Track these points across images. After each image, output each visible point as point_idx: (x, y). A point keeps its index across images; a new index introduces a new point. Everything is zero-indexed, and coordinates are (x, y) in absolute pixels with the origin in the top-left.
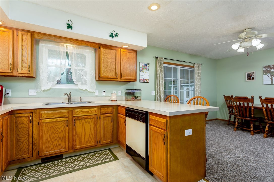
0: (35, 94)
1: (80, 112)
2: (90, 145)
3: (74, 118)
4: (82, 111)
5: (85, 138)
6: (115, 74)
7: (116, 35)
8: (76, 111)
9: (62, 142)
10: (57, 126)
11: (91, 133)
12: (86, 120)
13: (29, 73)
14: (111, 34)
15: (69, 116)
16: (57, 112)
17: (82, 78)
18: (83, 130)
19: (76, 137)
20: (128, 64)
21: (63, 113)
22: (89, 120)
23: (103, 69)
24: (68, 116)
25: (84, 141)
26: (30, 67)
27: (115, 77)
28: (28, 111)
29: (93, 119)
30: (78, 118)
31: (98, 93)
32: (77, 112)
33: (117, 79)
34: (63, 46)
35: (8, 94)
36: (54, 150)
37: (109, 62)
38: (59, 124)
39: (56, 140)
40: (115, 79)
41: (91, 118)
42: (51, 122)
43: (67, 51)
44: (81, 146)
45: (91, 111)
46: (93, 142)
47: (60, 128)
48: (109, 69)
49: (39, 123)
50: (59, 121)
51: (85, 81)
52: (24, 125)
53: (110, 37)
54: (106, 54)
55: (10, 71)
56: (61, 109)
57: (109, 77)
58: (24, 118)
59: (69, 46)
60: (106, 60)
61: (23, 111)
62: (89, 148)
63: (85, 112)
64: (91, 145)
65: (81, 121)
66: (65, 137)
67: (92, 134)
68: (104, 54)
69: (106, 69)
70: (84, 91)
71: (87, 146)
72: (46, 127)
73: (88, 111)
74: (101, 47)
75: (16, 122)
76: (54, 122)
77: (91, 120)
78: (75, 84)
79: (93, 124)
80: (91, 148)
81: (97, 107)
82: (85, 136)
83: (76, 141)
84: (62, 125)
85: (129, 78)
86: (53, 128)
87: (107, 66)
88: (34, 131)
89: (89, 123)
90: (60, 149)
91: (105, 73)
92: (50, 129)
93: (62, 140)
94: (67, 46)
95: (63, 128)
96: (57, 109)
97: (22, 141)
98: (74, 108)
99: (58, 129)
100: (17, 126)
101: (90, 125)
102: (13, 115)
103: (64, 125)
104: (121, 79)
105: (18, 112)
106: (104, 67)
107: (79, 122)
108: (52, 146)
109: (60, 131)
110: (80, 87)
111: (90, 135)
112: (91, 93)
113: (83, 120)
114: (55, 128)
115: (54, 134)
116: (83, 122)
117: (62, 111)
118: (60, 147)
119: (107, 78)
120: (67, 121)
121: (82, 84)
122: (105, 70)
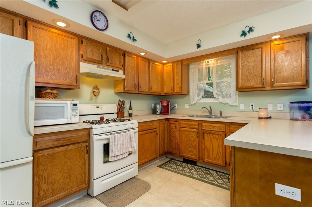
0: (189, 107)
1: (208, 126)
2: (217, 163)
3: (203, 131)
4: (210, 126)
5: (212, 153)
6: (261, 81)
7: (251, 30)
8: (204, 124)
9: (194, 150)
10: (190, 135)
11: (219, 150)
12: (214, 135)
13: (180, 91)
14: (242, 33)
15: (200, 128)
16: (190, 123)
17: (222, 91)
18: (211, 145)
19: (205, 150)
20: (288, 61)
21: (195, 125)
22: (217, 136)
23: (242, 77)
24: (198, 128)
25: (212, 156)
26: (181, 87)
27: (261, 85)
28: (175, 120)
29: (221, 136)
30: (206, 132)
31: (243, 107)
32: (205, 126)
33: (265, 87)
34: (205, 62)
35: (175, 107)
36: (189, 155)
37: (251, 67)
38: (192, 134)
39: (190, 146)
40: (260, 88)
41: (219, 134)
42: (187, 131)
43: (208, 66)
44: (209, 160)
45: (218, 127)
46: (222, 161)
47: (193, 137)
48: (251, 75)
49: (180, 130)
50: (192, 131)
51: (225, 94)
52: (173, 130)
53: (241, 37)
54: (247, 58)
55: (172, 92)
56: (193, 121)
57: (251, 87)
58: (173, 124)
59: (210, 61)
60: (246, 65)
61: (173, 120)
62: (217, 166)
63: (213, 127)
64: (219, 164)
65: (209, 135)
66: (195, 146)
67: (220, 152)
68: (243, 59)
69: (247, 77)
70: (225, 104)
71: (215, 162)
72: (184, 134)
73: (215, 127)
74: (239, 51)
75: (170, 126)
76: (188, 131)
77: (219, 136)
78: (215, 98)
79: (221, 141)
80: (220, 166)
81: (225, 123)
82: (213, 151)
83: (205, 154)
84: (194, 135)
85: (290, 84)
86: (188, 136)
87: (248, 74)
88: (178, 135)
89: (217, 139)
90: (193, 156)
91: (244, 83)
92: (186, 137)
93: (194, 148)
94: (208, 62)
95: (195, 138)
96: (191, 121)
97: (172, 140)
98: (203, 122)
99: (191, 138)
100: (170, 130)
101: (218, 141)
102: (168, 122)
103: (195, 135)
104: (272, 87)
105: (170, 120)
106: (243, 75)
107: (208, 136)
108: (187, 151)
109: (192, 140)
110: (221, 100)
111: (217, 152)
112: (233, 107)
113: (211, 135)
114: (189, 137)
115: (189, 141)
116: (211, 137)
117: (194, 123)
118: (193, 154)
119: (248, 88)
120: (197, 132)
121: (223, 97)
122: (245, 78)
